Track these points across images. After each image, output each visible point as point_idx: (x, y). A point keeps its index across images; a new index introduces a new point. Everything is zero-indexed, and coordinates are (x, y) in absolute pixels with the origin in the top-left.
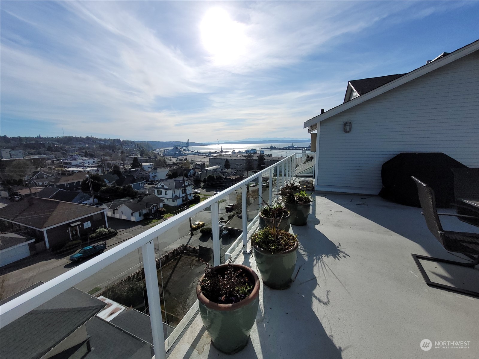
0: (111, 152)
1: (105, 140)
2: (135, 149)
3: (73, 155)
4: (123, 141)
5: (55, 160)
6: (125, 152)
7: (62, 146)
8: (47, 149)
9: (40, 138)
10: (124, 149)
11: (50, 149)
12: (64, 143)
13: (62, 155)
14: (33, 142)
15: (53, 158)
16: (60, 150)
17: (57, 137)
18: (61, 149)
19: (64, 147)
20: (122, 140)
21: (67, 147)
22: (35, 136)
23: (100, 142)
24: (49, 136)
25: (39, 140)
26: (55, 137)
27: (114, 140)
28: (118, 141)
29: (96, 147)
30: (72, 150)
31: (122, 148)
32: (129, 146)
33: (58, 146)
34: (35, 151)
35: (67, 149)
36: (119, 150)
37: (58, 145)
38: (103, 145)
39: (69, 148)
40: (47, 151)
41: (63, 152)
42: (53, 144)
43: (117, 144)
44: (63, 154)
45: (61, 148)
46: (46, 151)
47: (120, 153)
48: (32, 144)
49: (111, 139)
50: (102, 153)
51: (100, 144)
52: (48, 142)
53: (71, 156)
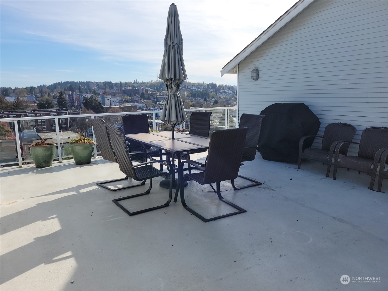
0: (202, 101)
1: (198, 86)
2: (233, 97)
3: (162, 105)
4: (219, 86)
5: (145, 109)
6: (219, 101)
7: (154, 93)
8: (140, 96)
9: (137, 83)
10: (219, 97)
11: (143, 96)
12: (157, 89)
13: (152, 104)
14: (130, 88)
15: (144, 107)
16: (151, 97)
17: (151, 82)
18: (153, 96)
19: (156, 94)
20: (217, 85)
21: (158, 93)
23: (192, 87)
25: (135, 86)
26: (149, 82)
27: (208, 85)
28: (214, 86)
29: (188, 94)
30: (162, 98)
31: (217, 96)
32: (225, 93)
33: (150, 92)
34: (130, 98)
35: (158, 96)
36: (213, 99)
37: (151, 91)
38: (196, 91)
39: (160, 95)
40: (140, 98)
41: (154, 100)
42: (147, 90)
43: (211, 90)
44: (153, 102)
45: (152, 95)
46: (139, 99)
47: (213, 103)
48: (129, 90)
49: (206, 84)
50: (191, 103)
51: (192, 90)
52: (142, 88)
53: (160, 105)
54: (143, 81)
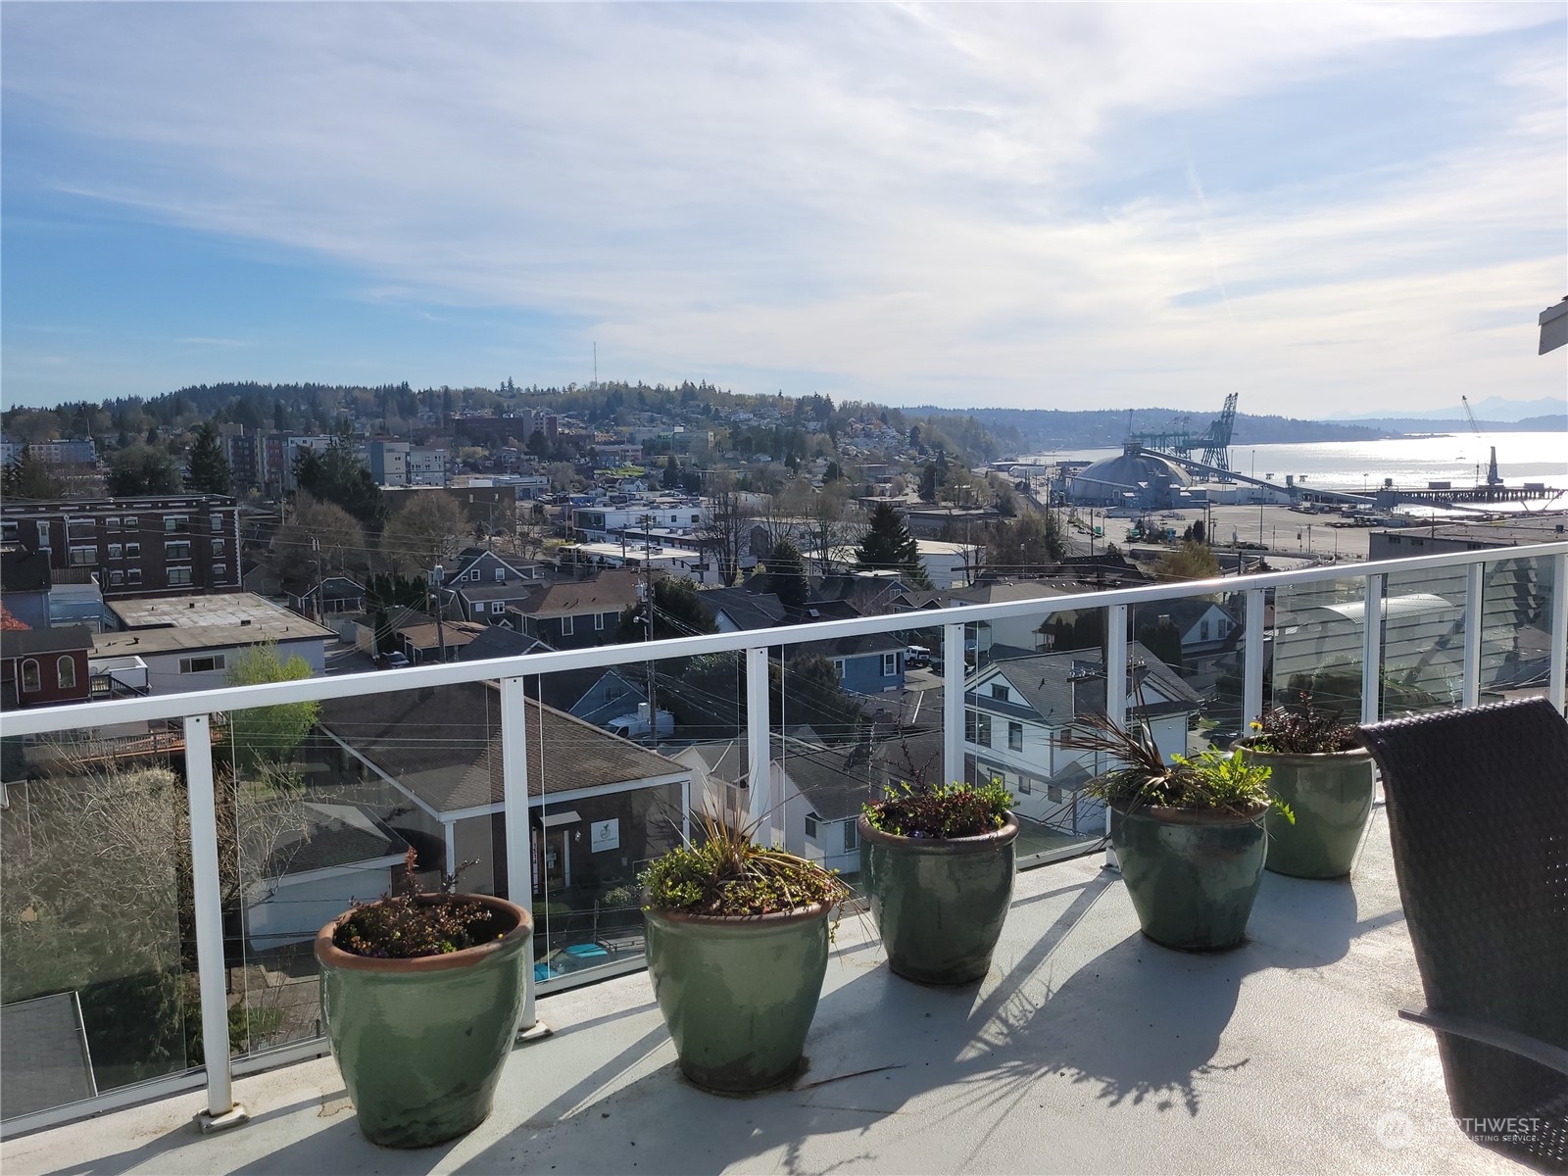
0: (778, 467)
1: (761, 405)
2: (899, 453)
3: (615, 481)
4: (841, 409)
5: (547, 498)
6: (845, 470)
7: (584, 432)
8: (528, 446)
9: (510, 392)
10: (845, 453)
11: (537, 445)
12: (593, 419)
13: (577, 477)
14: (487, 413)
15: (542, 491)
16: (571, 449)
17: (570, 389)
18: (576, 445)
19: (589, 436)
20: (837, 404)
21: (600, 436)
22: (494, 386)
23: (735, 412)
24: (543, 386)
25: (505, 405)
26: (561, 390)
27: (801, 403)
28: (820, 406)
29: (718, 437)
30: (616, 453)
31: (835, 447)
32: (868, 435)
33: (566, 431)
34: (487, 453)
35: (598, 448)
36: (820, 461)
37: (569, 426)
38: (751, 429)
39: (605, 443)
40: (526, 454)
41: (583, 461)
42: (552, 422)
43: (812, 425)
44: (579, 470)
45: (577, 442)
46: (523, 457)
47: (820, 477)
48: (481, 420)
49: (789, 399)
50: (735, 475)
51: (735, 425)
52: (534, 412)
53: (607, 481)
54: (535, 387)
